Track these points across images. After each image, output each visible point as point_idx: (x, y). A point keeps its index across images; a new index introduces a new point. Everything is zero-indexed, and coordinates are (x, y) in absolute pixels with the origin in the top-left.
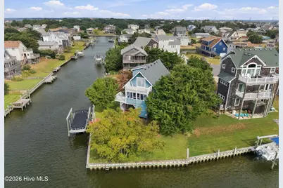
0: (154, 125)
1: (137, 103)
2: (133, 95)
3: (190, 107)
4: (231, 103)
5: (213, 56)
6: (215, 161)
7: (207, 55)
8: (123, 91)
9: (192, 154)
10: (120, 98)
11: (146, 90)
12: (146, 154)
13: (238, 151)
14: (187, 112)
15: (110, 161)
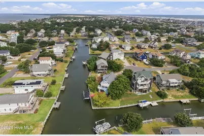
0: (110, 97)
1: (105, 89)
2: (103, 87)
3: (121, 91)
4: (136, 89)
5: (140, 61)
6: (127, 107)
7: (137, 60)
8: (100, 85)
9: (121, 105)
10: (99, 88)
11: (108, 85)
12: (108, 105)
13: (133, 105)
14: (120, 93)
15: (98, 107)
